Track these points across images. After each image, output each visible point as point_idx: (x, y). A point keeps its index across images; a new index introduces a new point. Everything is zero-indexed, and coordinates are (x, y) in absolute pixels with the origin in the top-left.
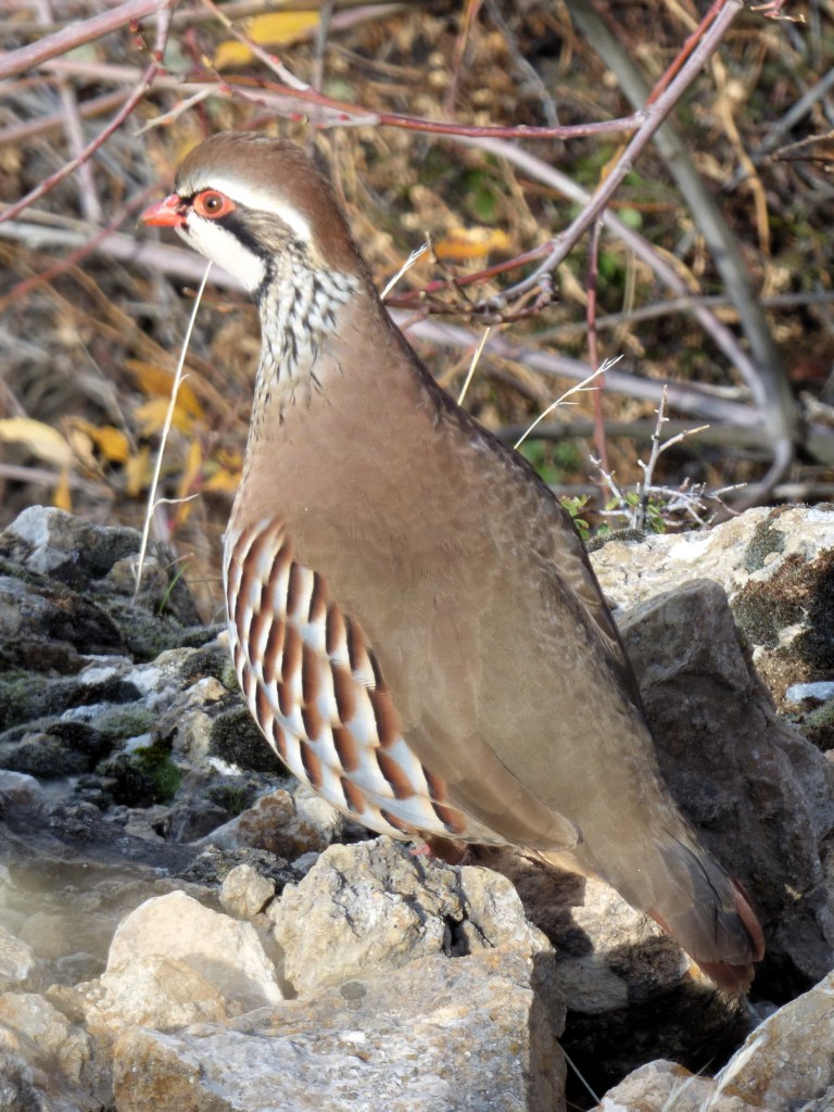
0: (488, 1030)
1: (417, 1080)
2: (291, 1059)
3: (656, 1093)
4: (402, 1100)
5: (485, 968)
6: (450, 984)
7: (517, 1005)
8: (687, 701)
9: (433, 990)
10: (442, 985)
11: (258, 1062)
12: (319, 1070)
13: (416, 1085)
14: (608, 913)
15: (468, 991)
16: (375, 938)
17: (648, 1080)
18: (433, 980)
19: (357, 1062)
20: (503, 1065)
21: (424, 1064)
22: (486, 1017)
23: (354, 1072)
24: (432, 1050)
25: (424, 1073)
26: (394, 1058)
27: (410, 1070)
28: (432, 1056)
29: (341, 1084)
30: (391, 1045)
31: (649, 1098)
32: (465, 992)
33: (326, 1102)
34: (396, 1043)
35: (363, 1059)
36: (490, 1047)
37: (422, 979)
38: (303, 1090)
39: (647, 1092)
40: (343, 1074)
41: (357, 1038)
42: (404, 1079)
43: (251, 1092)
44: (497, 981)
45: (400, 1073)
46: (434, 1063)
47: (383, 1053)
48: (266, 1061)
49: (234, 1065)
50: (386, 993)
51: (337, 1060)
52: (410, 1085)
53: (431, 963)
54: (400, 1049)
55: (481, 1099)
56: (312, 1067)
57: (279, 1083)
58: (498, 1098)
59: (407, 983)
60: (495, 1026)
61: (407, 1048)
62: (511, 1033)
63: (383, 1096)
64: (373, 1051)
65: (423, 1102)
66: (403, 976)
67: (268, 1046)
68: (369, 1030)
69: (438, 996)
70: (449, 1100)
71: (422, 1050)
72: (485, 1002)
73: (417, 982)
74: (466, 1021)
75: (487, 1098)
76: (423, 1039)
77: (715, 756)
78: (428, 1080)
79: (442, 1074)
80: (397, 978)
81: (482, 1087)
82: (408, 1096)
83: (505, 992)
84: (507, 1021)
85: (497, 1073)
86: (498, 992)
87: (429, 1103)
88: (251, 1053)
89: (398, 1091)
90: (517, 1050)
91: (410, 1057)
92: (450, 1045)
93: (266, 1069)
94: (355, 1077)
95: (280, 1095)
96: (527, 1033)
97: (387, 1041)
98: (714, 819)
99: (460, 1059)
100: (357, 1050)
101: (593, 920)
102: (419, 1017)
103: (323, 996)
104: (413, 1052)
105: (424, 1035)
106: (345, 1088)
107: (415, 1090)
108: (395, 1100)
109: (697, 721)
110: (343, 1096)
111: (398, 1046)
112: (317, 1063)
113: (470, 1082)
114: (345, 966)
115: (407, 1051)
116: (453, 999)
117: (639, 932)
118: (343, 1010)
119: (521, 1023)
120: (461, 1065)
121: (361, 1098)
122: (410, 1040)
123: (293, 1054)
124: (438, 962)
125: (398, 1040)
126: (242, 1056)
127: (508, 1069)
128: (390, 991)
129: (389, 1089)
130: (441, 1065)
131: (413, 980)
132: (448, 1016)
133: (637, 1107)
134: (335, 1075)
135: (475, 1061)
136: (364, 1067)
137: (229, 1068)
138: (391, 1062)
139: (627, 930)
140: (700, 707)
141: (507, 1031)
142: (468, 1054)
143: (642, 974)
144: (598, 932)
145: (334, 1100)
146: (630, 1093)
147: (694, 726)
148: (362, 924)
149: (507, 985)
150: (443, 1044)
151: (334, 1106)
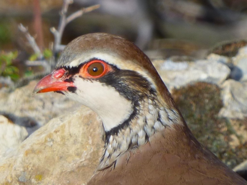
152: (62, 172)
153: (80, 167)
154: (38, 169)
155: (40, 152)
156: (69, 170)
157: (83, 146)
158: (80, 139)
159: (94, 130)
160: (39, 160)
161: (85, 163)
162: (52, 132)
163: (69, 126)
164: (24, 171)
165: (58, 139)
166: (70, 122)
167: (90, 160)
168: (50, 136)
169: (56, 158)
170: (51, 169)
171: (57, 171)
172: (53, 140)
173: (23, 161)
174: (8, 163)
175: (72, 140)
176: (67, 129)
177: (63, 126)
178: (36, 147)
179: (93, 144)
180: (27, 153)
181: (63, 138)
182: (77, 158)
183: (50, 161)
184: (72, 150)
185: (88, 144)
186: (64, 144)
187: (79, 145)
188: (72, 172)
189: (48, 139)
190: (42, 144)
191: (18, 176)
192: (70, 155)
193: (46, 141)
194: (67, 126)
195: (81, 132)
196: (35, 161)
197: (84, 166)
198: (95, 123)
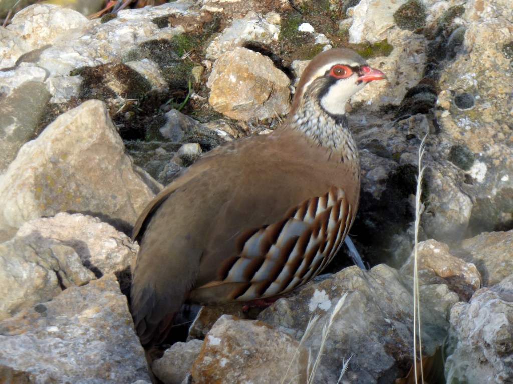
0: (112, 316)
1: (90, 344)
2: (30, 343)
3: (232, 330)
4: (87, 354)
5: (98, 289)
6: (85, 299)
7: (121, 303)
8: (98, 157)
9: (77, 302)
10: (81, 299)
11: (17, 347)
12: (45, 346)
13: (90, 346)
14: (107, 258)
15: (95, 300)
16: (28, 284)
17: (225, 324)
18: (76, 298)
19: (60, 341)
20: (126, 331)
21: (90, 337)
22: (109, 311)
23: (61, 345)
24: (92, 329)
25: (92, 340)
26: (75, 336)
27: (85, 340)
28: (93, 332)
29: (57, 351)
30: (71, 330)
31: (229, 333)
32: (93, 301)
33: (55, 361)
34: (73, 329)
35: (62, 338)
36: (117, 324)
37: (71, 298)
38: (42, 357)
39: (227, 330)
40: (56, 347)
41: (54, 329)
42: (84, 344)
43: (20, 361)
44: (108, 294)
45: (81, 342)
46: (95, 335)
47: (69, 335)
48: (21, 346)
49: (7, 350)
50: (56, 307)
51: (51, 341)
52: (88, 347)
53: (72, 290)
54: (77, 331)
55: (121, 348)
56: (41, 346)
57: (31, 356)
58: (129, 346)
59: (64, 301)
60: (115, 314)
61: (80, 330)
62: (123, 316)
63: (79, 354)
64: (64, 334)
65: (98, 353)
66: (61, 298)
67: (18, 339)
68: (58, 325)
69: (81, 305)
70: (108, 351)
71: (87, 330)
72: (106, 304)
73: (68, 300)
74: (101, 314)
75: (124, 347)
76: (85, 325)
77: (113, 181)
78: (95, 343)
79: (101, 339)
80: (59, 300)
81: (120, 342)
82: (89, 351)
83: (113, 298)
84: (120, 311)
85: (124, 335)
86: (110, 299)
87: (100, 354)
88: (13, 344)
89: (84, 351)
90: (128, 323)
91: (83, 334)
92: (98, 326)
93: (22, 350)
94: (62, 347)
95: (33, 360)
96: (130, 316)
97: (69, 328)
98: (118, 210)
99: (106, 332)
100: (57, 335)
101: (100, 263)
102: (76, 315)
103: (27, 313)
104: (83, 332)
105: (85, 323)
106: (60, 353)
107: (90, 349)
108: (84, 355)
109: (103, 166)
110: (61, 357)
111: (75, 330)
112: (42, 343)
113: (114, 341)
114: (18, 299)
115: (80, 332)
116: (89, 305)
117: (123, 265)
118: (39, 318)
119: (126, 311)
120: (107, 334)
121: (69, 356)
122: (80, 326)
123: (31, 341)
124: (75, 289)
125: (74, 327)
126: (9, 346)
127: (128, 332)
128: (57, 306)
129: (80, 350)
130: (99, 336)
131: (66, 299)
132: (90, 313)
133: (225, 338)
134: (52, 348)
135: (113, 331)
136: (64, 342)
137: (5, 352)
138: (75, 338)
139: (118, 264)
140: (103, 159)
141: (122, 315)
142: (108, 328)
143: (127, 284)
144: (104, 267)
145: (59, 359)
146: (219, 332)
147: (101, 169)
148: (20, 279)
149: (113, 295)
150: (95, 326)
151: (59, 362)
152: (80, 151)
153: (94, 145)
154: (62, 152)
155: (62, 139)
156: (85, 148)
157: (93, 130)
158: (90, 126)
159: (100, 117)
160: (62, 145)
161: (97, 142)
162: (69, 123)
163: (81, 118)
164: (54, 154)
165: (73, 128)
166: (80, 115)
167: (100, 139)
168: (67, 127)
169: (74, 142)
170: (71, 150)
171: (76, 150)
172: (70, 130)
173: (52, 148)
174: (39, 150)
175: (83, 127)
176: (79, 120)
177: (76, 119)
178: (59, 136)
179: (100, 128)
180: (53, 142)
181: (77, 127)
182: (90, 139)
183: (70, 144)
184: (85, 134)
185: (97, 128)
186: (78, 131)
187: (89, 130)
188: (88, 149)
189: (66, 129)
190: (62, 133)
191: (50, 158)
192: (84, 138)
193: (65, 131)
194: (79, 118)
195: (91, 121)
196: (60, 146)
197: (95, 144)
198: (100, 113)
